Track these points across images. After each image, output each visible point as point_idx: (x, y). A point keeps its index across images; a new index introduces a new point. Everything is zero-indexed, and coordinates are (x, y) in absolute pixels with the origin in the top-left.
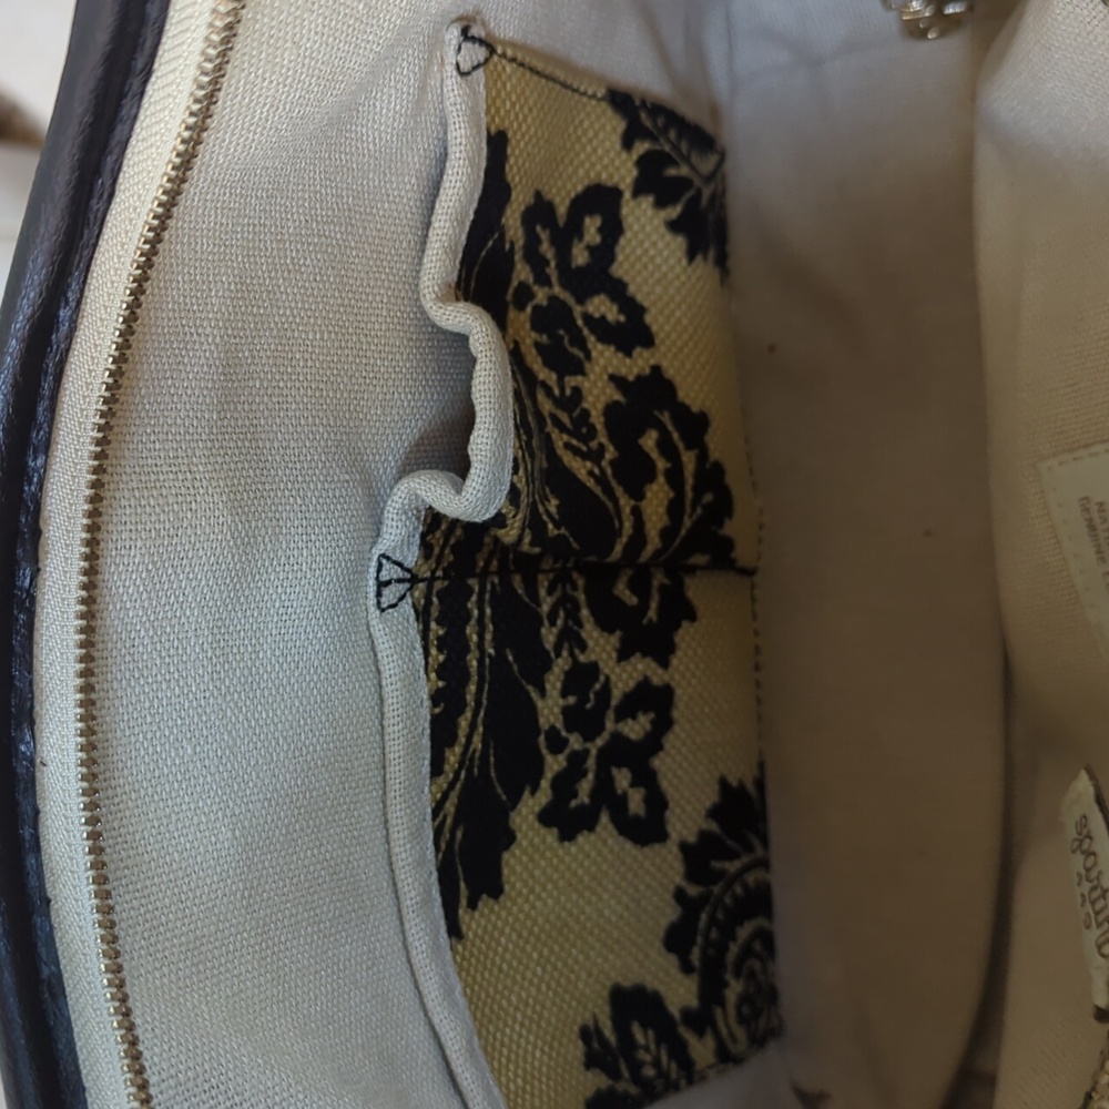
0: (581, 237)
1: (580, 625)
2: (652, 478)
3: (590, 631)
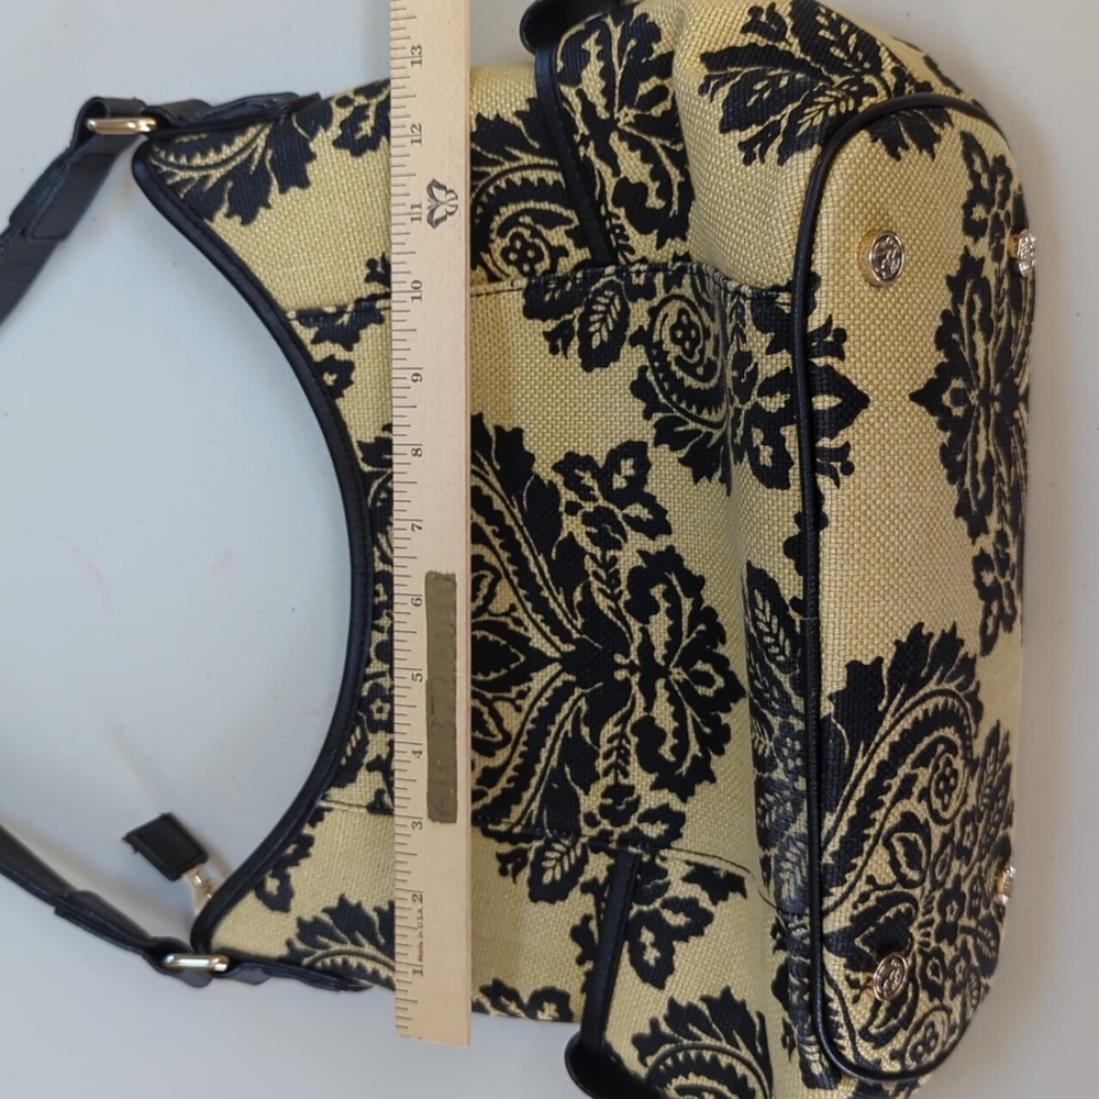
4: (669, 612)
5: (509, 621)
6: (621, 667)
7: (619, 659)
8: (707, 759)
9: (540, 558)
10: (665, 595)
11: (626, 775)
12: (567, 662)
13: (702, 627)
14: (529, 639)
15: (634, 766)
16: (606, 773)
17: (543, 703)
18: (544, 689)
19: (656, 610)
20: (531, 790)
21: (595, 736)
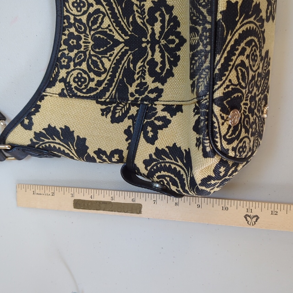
4: (161, 21)
5: (108, 30)
6: (144, 42)
7: (144, 40)
8: (172, 69)
9: (119, 7)
10: (160, 15)
11: (144, 79)
12: (126, 43)
13: (172, 24)
14: (114, 36)
15: (147, 76)
16: (138, 79)
17: (118, 57)
18: (118, 53)
19: (157, 21)
20: (113, 87)
21: (135, 67)
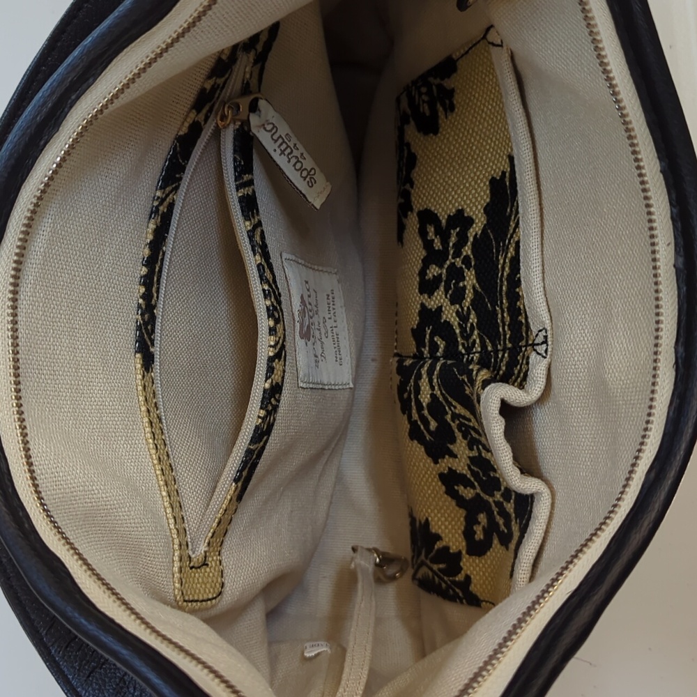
0: (484, 527)
1: (459, 324)
2: (428, 405)
3: (455, 321)
